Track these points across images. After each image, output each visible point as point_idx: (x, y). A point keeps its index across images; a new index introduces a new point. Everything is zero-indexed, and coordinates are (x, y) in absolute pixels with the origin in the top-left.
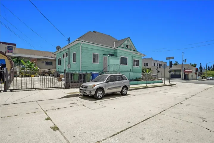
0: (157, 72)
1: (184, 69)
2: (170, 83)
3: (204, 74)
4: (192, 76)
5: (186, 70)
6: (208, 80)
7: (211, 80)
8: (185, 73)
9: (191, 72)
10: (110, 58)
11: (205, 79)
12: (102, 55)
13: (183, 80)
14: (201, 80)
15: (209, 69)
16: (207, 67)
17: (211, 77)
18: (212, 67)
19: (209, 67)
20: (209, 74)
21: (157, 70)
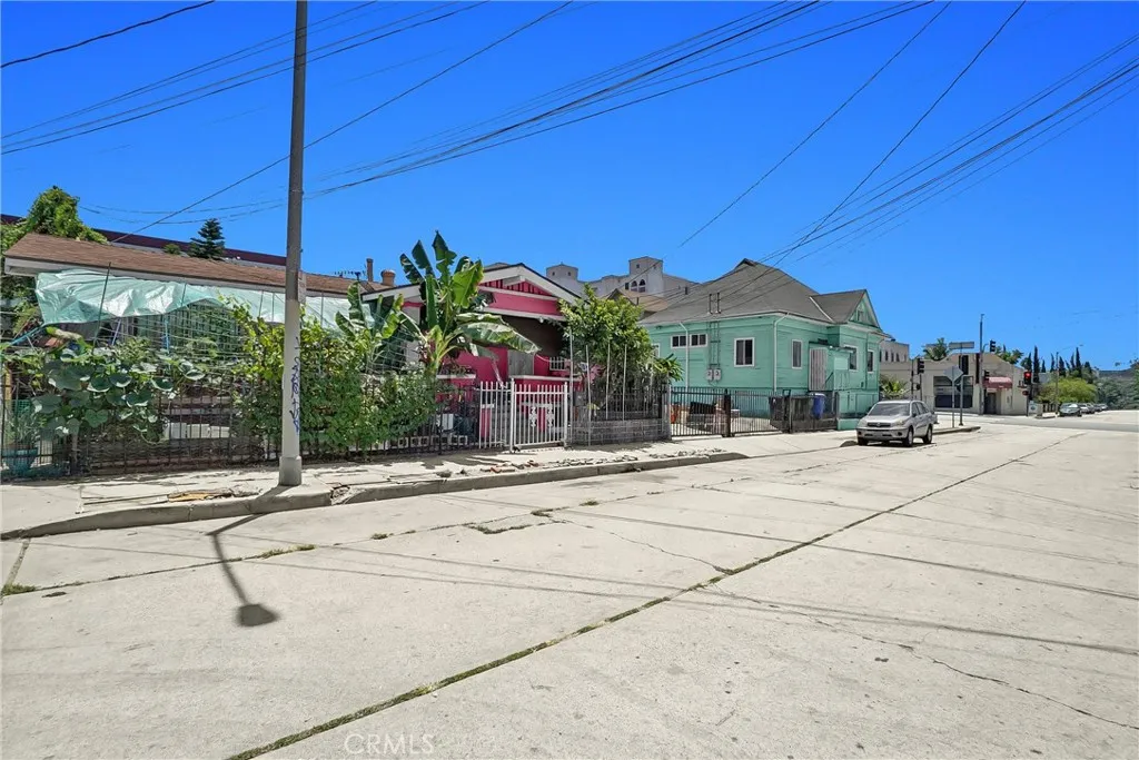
0: (912, 389)
1: (987, 374)
2: (961, 424)
3: (1046, 392)
4: (1010, 400)
5: (992, 379)
6: (1062, 415)
7: (1072, 415)
8: (988, 390)
9: (1009, 385)
10: (834, 353)
11: (1053, 414)
12: (807, 345)
13: (980, 414)
14: (1040, 416)
15: (1062, 373)
16: (1053, 363)
17: (1075, 406)
18: (1072, 362)
19: (1062, 363)
20: (1067, 393)
21: (911, 380)
